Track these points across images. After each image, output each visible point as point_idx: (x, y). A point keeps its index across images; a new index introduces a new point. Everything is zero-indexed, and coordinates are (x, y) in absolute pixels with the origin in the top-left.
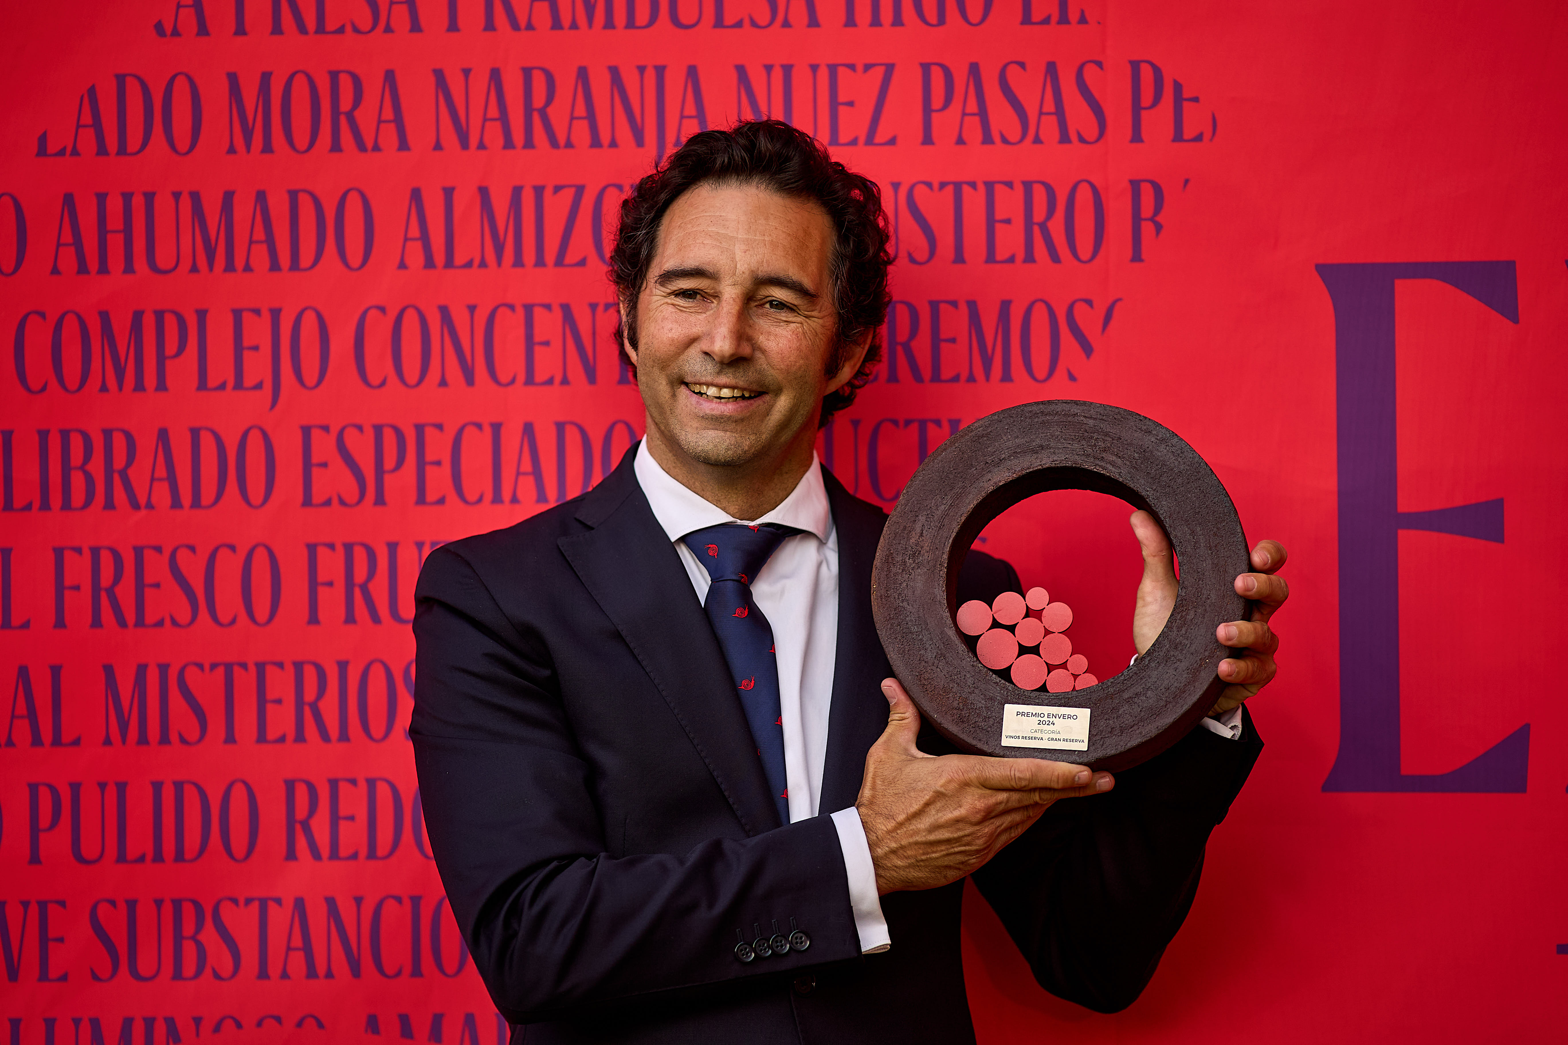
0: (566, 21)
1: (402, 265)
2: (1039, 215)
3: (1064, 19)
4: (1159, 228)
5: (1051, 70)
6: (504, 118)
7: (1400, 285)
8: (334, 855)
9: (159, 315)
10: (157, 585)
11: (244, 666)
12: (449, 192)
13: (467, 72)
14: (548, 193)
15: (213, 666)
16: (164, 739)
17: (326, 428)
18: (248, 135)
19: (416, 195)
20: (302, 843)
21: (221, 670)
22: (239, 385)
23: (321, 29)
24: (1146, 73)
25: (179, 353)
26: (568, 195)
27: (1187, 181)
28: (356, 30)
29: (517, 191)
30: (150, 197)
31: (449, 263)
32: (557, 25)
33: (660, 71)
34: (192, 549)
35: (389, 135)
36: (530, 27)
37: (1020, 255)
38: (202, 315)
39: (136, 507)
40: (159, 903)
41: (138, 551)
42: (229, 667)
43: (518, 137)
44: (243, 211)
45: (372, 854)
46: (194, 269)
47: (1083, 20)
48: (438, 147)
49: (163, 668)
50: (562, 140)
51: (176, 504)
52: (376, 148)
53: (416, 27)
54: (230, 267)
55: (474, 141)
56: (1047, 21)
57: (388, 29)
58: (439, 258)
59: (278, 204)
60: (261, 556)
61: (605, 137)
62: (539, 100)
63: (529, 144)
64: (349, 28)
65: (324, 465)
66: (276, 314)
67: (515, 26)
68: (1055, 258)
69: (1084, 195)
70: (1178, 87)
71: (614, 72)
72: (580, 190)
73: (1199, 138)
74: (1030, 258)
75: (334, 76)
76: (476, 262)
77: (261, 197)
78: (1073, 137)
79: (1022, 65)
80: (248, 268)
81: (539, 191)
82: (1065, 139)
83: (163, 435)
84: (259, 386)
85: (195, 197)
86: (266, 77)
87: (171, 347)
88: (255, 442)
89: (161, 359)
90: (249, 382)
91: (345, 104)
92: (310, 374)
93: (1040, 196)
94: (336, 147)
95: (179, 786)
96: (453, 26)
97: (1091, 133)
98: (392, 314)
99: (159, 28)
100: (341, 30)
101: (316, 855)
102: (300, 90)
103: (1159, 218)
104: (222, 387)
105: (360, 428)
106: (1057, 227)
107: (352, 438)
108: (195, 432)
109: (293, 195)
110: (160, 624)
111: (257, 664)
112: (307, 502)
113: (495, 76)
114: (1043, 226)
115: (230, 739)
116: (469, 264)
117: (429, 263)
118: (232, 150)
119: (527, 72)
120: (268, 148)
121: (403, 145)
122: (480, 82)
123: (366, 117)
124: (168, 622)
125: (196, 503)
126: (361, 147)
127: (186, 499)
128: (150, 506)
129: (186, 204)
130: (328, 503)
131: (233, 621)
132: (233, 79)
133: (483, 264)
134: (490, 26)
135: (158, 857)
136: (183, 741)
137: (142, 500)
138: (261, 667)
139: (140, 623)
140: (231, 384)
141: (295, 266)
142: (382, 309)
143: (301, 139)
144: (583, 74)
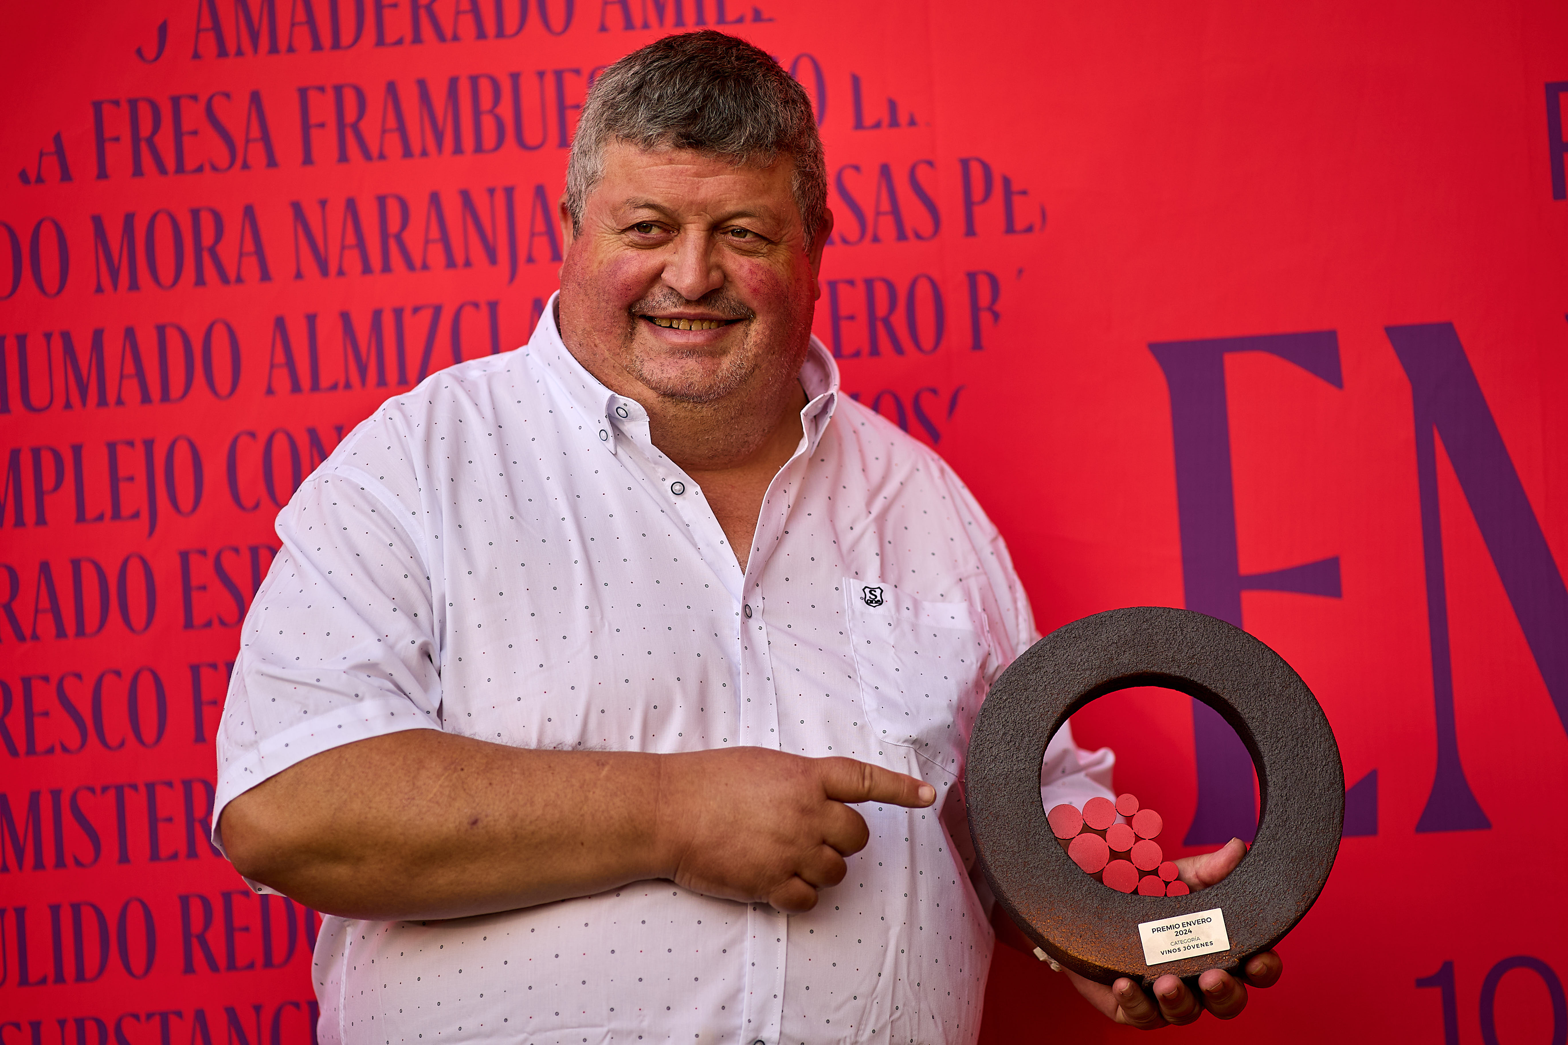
0: (416, 148)
1: (270, 391)
2: (882, 309)
3: (894, 123)
4: (996, 316)
5: (885, 171)
6: (361, 244)
7: (1230, 360)
8: (232, 966)
9: (36, 452)
10: (46, 714)
11: (134, 787)
12: (311, 319)
13: (323, 203)
14: (407, 315)
15: (105, 789)
16: (60, 863)
17: (203, 553)
18: (114, 273)
19: (280, 324)
20: (198, 956)
21: (111, 793)
22: (116, 515)
23: (180, 168)
24: (976, 171)
25: (56, 488)
26: (426, 316)
27: (1020, 272)
28: (214, 168)
29: (377, 314)
30: (22, 340)
31: (315, 386)
32: (407, 153)
33: (509, 192)
34: (78, 676)
35: (251, 267)
36: (382, 156)
37: (866, 349)
38: (77, 450)
39: (22, 638)
40: (62, 1023)
41: (26, 682)
42: (119, 790)
43: (376, 261)
44: (113, 346)
45: (268, 963)
46: (68, 405)
47: (912, 123)
48: (299, 275)
49: (56, 794)
50: (418, 262)
51: (61, 633)
52: (239, 280)
53: (272, 162)
54: (102, 402)
55: (333, 268)
56: (877, 125)
57: (245, 166)
58: (306, 382)
59: (147, 341)
60: (146, 680)
61: (460, 258)
62: (394, 225)
63: (387, 268)
64: (207, 167)
65: (203, 588)
66: (149, 444)
67: (368, 156)
68: (899, 349)
69: (923, 290)
70: (1007, 182)
71: (465, 195)
72: (438, 310)
73: (1029, 229)
74: (875, 351)
75: (195, 214)
76: (341, 384)
77: (130, 334)
78: (910, 234)
79: (857, 168)
80: (120, 402)
81: (398, 313)
82: (902, 236)
83: (45, 568)
84: (136, 515)
85: (66, 337)
86: (129, 219)
87: (48, 482)
88: (135, 571)
89: (40, 495)
90: (126, 511)
91: (208, 239)
92: (186, 499)
93: (881, 292)
94: (200, 281)
95: (76, 908)
96: (308, 160)
97: (926, 228)
98: (262, 438)
99: (24, 177)
100: (200, 169)
101: (213, 966)
102: (164, 232)
103: (998, 307)
104: (100, 518)
105: (236, 550)
106: (899, 320)
107: (228, 560)
108: (76, 564)
109: (161, 330)
110: (50, 751)
111: (147, 785)
112: (189, 625)
113: (351, 206)
114: (886, 321)
115: (124, 858)
116: (334, 387)
117: (296, 388)
118: (99, 289)
119: (381, 201)
120: (134, 286)
121: (265, 276)
122: (337, 212)
123: (228, 252)
124: (58, 748)
125: (80, 632)
126: (224, 279)
127: (70, 629)
128: (35, 637)
129: (57, 345)
130: (208, 624)
131: (122, 744)
132: (98, 222)
133: (348, 386)
134: (343, 157)
135: (60, 978)
136: (79, 863)
137: (28, 632)
138: (151, 788)
139: (31, 750)
140: (108, 514)
141: (165, 396)
142: (252, 435)
143: (166, 273)
144: (435, 199)
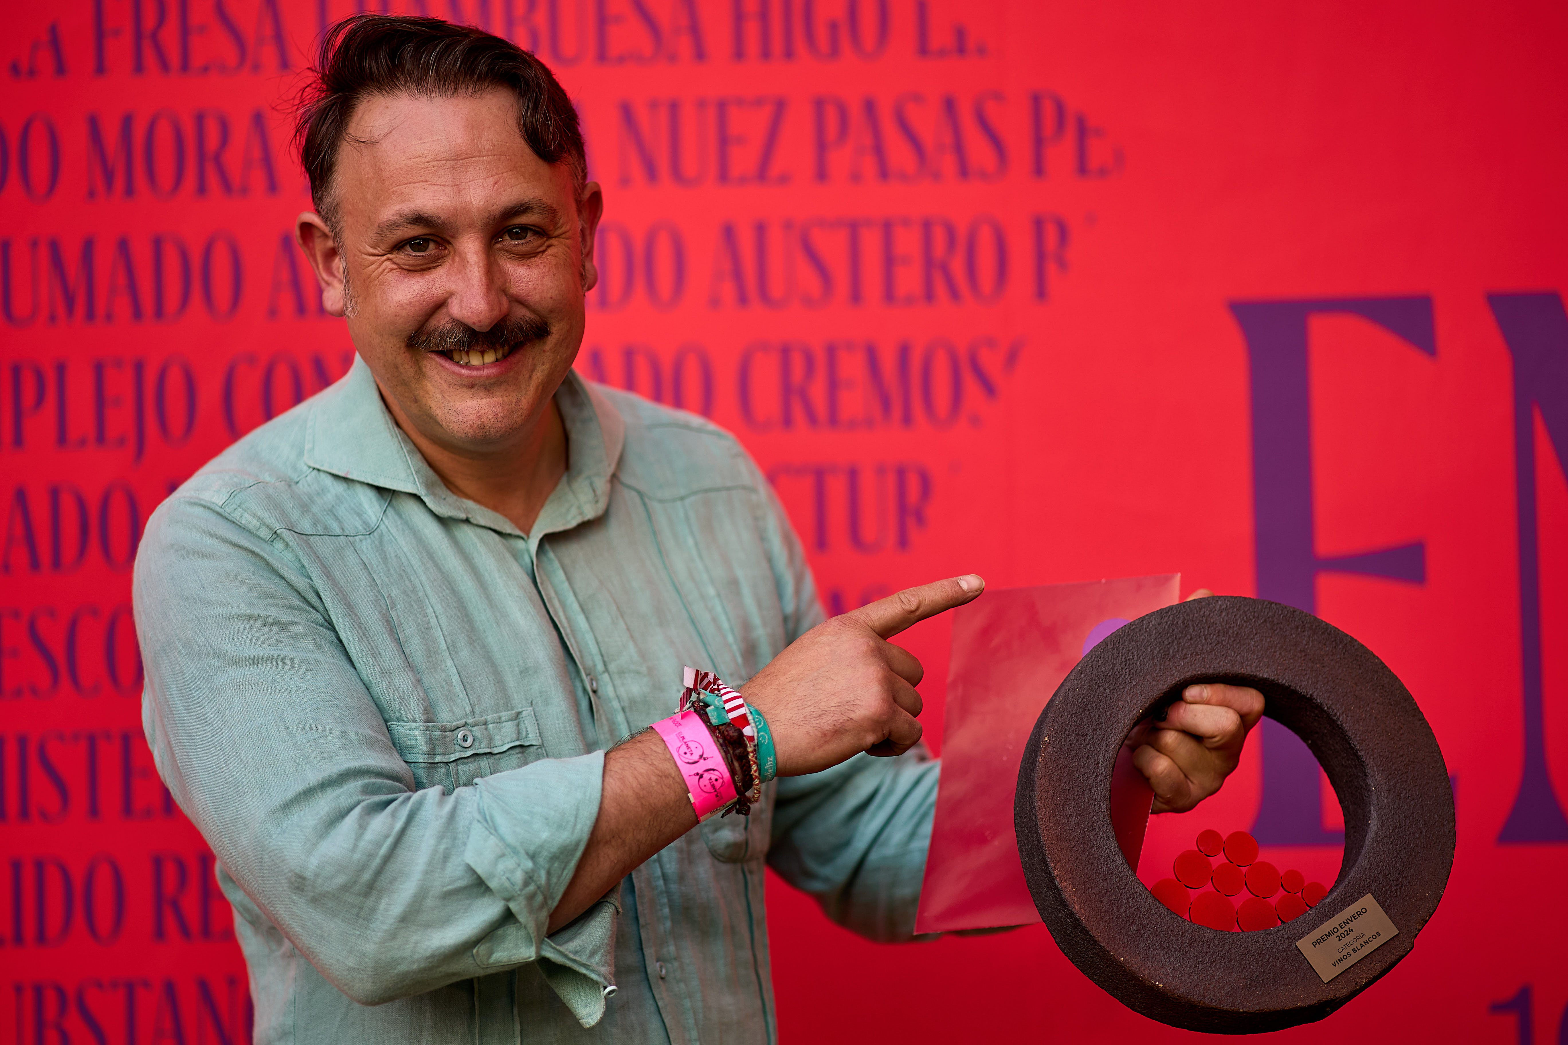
1: (273, 313)
3: (961, 50)
5: (949, 103)
8: (205, 933)
9: (16, 369)
10: (16, 653)
11: (108, 737)
15: (76, 735)
16: (25, 812)
18: (109, 175)
20: (170, 922)
21: (83, 741)
22: (101, 440)
23: (185, 67)
25: (37, 406)
28: (222, 68)
34: (53, 612)
35: (257, 178)
38: (61, 368)
40: (19, 989)
42: (92, 738)
44: (104, 259)
46: (53, 319)
47: (981, 50)
49: (23, 738)
51: (35, 565)
52: (244, 191)
56: (943, 52)
57: (256, 67)
59: (142, 253)
64: (214, 68)
66: (139, 366)
68: (954, 294)
70: (1081, 120)
75: (200, 118)
77: (123, 246)
78: (973, 171)
79: (918, 98)
80: (109, 318)
82: (966, 172)
83: (21, 494)
84: (122, 442)
85: (54, 244)
86: (127, 121)
87: (28, 399)
88: (118, 502)
90: (112, 437)
91: (212, 145)
92: (176, 426)
94: (202, 189)
95: (39, 865)
98: (263, 364)
99: (15, 69)
100: (206, 69)
101: (186, 933)
104: (83, 442)
108: (55, 490)
109: (157, 243)
110: (19, 693)
111: (121, 735)
115: (94, 813)
117: (302, 312)
118: (91, 194)
120: (130, 191)
121: (273, 187)
123: (233, 160)
124: (27, 689)
125: (57, 564)
126: (228, 189)
127: (46, 560)
129: (44, 252)
131: (96, 686)
132: (94, 123)
135: (18, 940)
136: (44, 816)
138: (126, 738)
140: (92, 438)
141: (159, 313)
142: (252, 360)
143: (165, 179)
